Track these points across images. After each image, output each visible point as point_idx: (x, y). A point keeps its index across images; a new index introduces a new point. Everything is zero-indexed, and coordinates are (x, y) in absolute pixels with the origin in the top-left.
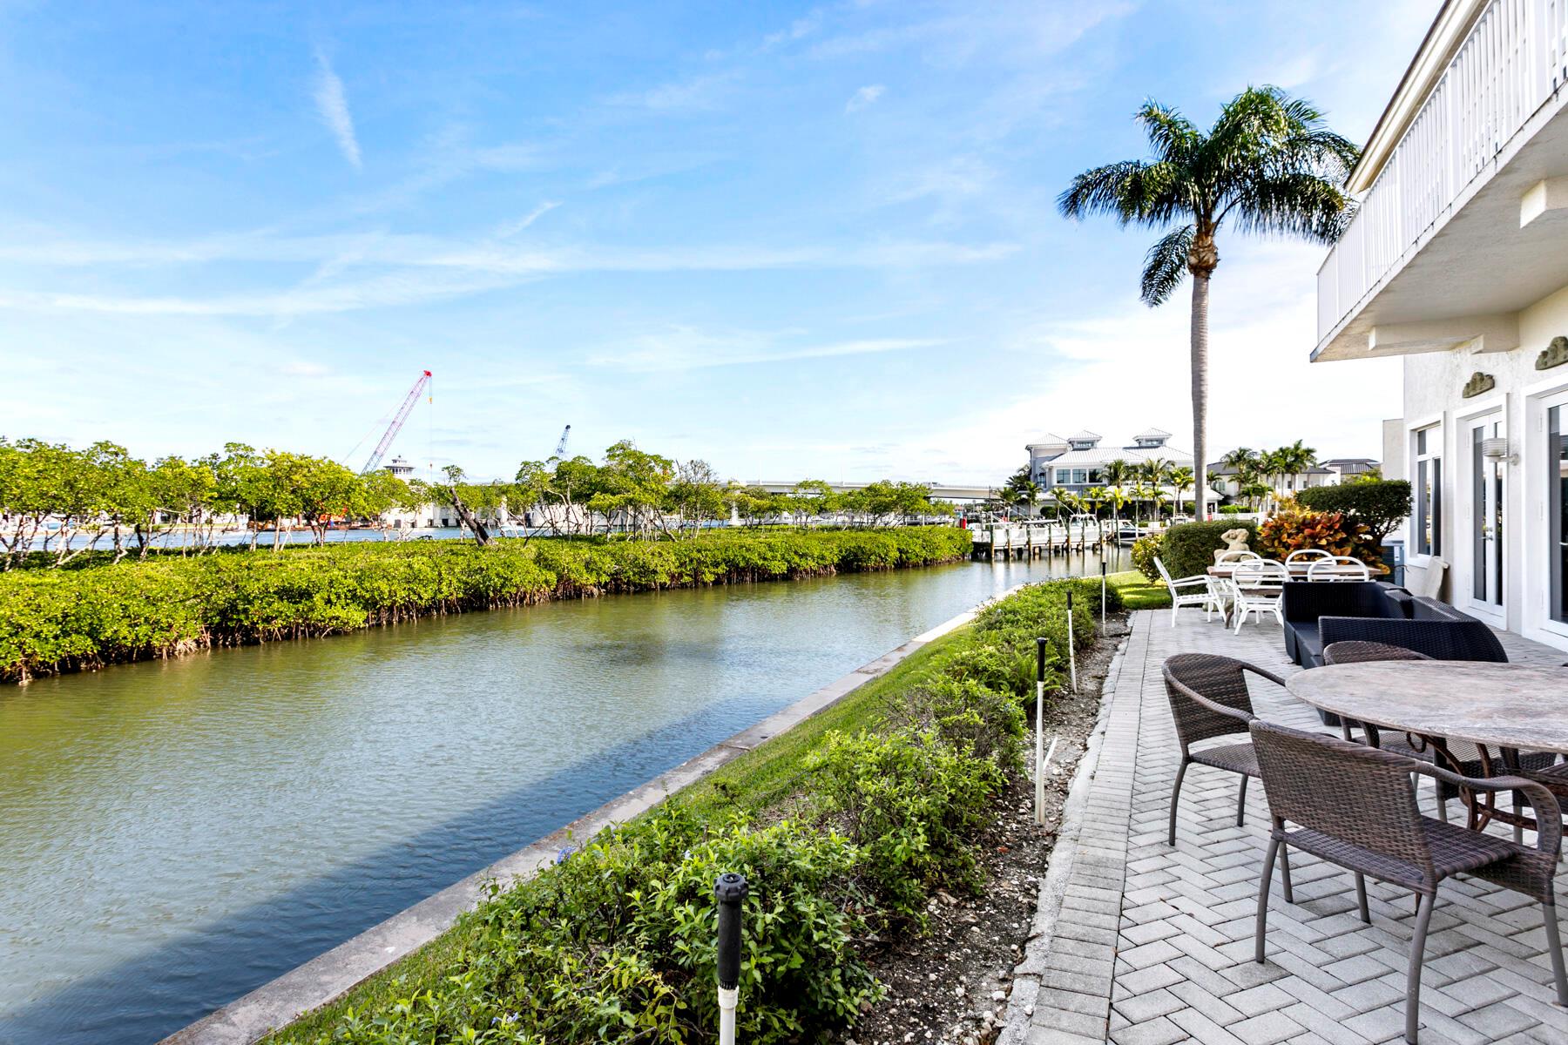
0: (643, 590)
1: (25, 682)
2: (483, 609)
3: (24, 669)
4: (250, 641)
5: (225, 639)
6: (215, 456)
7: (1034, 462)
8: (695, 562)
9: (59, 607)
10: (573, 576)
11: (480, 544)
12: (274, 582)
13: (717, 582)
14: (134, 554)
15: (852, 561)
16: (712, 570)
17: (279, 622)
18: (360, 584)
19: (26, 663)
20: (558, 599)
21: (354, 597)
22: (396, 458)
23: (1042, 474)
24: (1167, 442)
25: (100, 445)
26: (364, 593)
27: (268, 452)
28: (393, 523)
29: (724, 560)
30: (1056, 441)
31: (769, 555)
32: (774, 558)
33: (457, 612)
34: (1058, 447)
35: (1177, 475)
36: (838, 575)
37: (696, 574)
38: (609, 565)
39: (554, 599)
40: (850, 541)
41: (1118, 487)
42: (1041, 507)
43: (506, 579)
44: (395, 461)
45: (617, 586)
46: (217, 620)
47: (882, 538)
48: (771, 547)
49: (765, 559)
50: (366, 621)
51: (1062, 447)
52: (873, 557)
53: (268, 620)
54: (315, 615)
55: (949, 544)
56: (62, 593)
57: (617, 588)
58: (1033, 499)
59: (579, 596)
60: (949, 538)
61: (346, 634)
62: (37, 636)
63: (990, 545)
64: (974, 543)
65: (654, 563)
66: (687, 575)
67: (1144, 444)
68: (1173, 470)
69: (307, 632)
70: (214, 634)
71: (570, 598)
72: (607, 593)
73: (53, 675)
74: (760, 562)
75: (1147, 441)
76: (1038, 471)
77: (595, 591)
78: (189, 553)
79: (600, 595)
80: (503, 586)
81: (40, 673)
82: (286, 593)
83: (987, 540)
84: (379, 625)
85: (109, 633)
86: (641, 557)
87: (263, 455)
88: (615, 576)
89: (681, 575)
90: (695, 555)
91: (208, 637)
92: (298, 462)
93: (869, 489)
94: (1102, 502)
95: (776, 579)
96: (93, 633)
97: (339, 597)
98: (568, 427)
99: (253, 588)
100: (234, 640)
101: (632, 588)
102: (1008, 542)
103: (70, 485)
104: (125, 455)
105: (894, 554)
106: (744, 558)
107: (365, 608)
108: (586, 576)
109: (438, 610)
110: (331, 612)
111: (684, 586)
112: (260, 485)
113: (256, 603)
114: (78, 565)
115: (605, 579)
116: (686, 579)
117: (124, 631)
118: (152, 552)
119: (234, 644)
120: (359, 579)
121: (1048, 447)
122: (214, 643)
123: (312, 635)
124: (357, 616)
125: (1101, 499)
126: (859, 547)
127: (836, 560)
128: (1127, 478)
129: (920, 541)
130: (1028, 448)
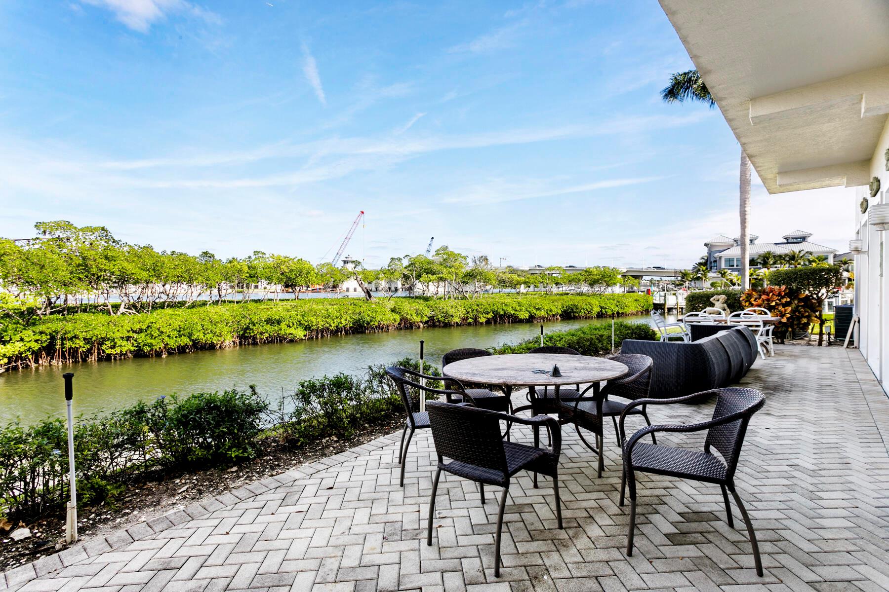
0: (447, 325)
1: (164, 356)
2: (363, 332)
3: (164, 350)
4: (255, 344)
5: (245, 342)
6: (250, 257)
7: (710, 253)
8: (475, 311)
9: (176, 324)
10: (409, 317)
11: (368, 300)
12: (264, 317)
13: (488, 322)
14: (216, 303)
15: (570, 313)
16: (485, 315)
17: (266, 335)
18: (303, 318)
19: (165, 348)
20: (401, 329)
21: (301, 324)
22: (347, 256)
23: (715, 261)
24: (809, 239)
25: (204, 253)
26: (304, 322)
27: (271, 255)
28: (346, 289)
29: (492, 311)
30: (726, 240)
31: (518, 308)
32: (521, 310)
33: (350, 334)
34: (727, 244)
35: (814, 261)
36: (561, 320)
37: (475, 319)
38: (428, 313)
39: (399, 329)
40: (569, 301)
41: (768, 269)
42: (711, 282)
43: (373, 318)
44: (347, 258)
45: (434, 323)
46: (241, 333)
47: (590, 300)
48: (519, 304)
49: (516, 311)
50: (305, 336)
51: (730, 244)
52: (582, 311)
53: (261, 333)
54: (283, 332)
55: (636, 304)
56: (180, 318)
57: (432, 324)
58: (705, 277)
59: (412, 328)
60: (636, 300)
61: (296, 341)
62: (169, 336)
63: (664, 305)
64: (654, 304)
65: (452, 311)
66: (471, 318)
67: (790, 241)
68: (811, 258)
69: (278, 340)
70: (240, 339)
71: (407, 328)
72: (428, 326)
73: (176, 354)
74: (513, 312)
75: (793, 238)
76: (713, 260)
77: (421, 325)
78: (237, 302)
79: (424, 327)
80: (371, 321)
81: (170, 352)
82: (269, 321)
83: (662, 302)
84: (312, 338)
85: (195, 337)
86: (445, 308)
87: (269, 256)
88: (432, 318)
89: (467, 317)
90: (475, 307)
91: (237, 341)
92: (283, 259)
93: (586, 271)
94: (756, 279)
95: (523, 322)
96: (190, 336)
97: (293, 324)
98: (433, 238)
99: (255, 319)
100: (248, 342)
101: (442, 324)
102: (677, 303)
103: (188, 271)
104: (214, 257)
105: (597, 309)
106: (503, 310)
107: (305, 330)
108: (415, 317)
109: (341, 332)
110: (289, 331)
111: (469, 324)
112: (267, 270)
113: (257, 325)
114: (193, 306)
115: (425, 319)
116: (470, 320)
117: (201, 336)
118: (224, 302)
119: (249, 344)
120: (303, 316)
121: (720, 244)
122: (240, 343)
123: (281, 341)
124: (300, 333)
125: (755, 277)
126: (575, 305)
127: (560, 312)
128: (775, 263)
129: (615, 302)
130: (706, 245)
